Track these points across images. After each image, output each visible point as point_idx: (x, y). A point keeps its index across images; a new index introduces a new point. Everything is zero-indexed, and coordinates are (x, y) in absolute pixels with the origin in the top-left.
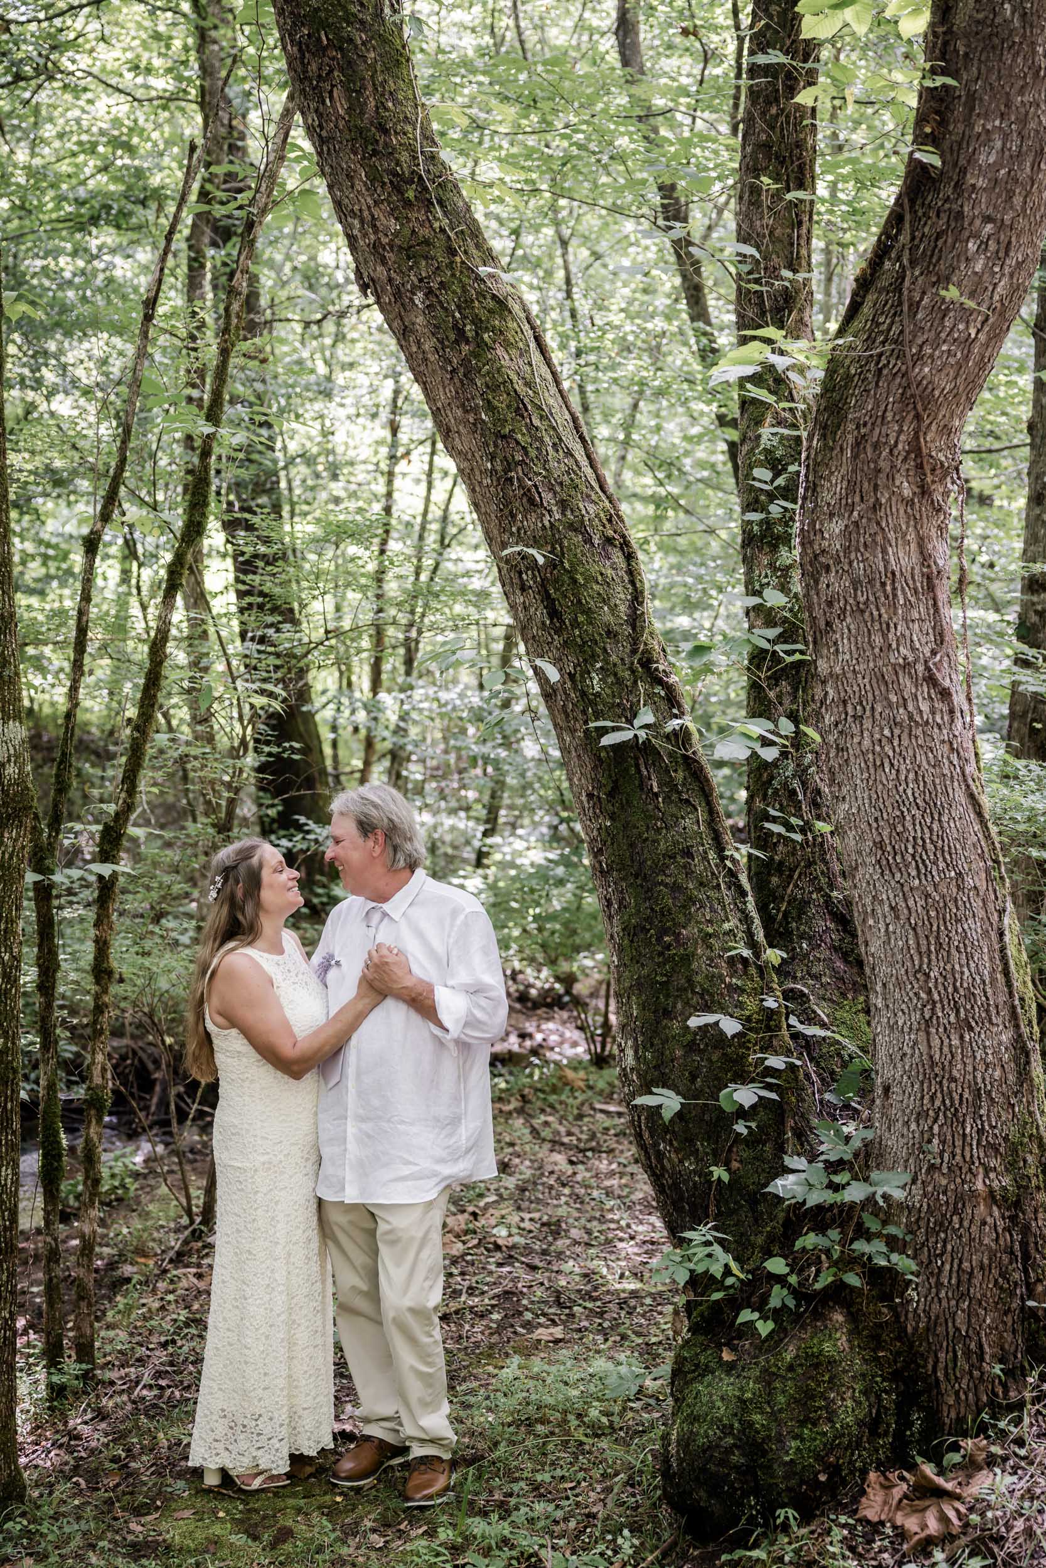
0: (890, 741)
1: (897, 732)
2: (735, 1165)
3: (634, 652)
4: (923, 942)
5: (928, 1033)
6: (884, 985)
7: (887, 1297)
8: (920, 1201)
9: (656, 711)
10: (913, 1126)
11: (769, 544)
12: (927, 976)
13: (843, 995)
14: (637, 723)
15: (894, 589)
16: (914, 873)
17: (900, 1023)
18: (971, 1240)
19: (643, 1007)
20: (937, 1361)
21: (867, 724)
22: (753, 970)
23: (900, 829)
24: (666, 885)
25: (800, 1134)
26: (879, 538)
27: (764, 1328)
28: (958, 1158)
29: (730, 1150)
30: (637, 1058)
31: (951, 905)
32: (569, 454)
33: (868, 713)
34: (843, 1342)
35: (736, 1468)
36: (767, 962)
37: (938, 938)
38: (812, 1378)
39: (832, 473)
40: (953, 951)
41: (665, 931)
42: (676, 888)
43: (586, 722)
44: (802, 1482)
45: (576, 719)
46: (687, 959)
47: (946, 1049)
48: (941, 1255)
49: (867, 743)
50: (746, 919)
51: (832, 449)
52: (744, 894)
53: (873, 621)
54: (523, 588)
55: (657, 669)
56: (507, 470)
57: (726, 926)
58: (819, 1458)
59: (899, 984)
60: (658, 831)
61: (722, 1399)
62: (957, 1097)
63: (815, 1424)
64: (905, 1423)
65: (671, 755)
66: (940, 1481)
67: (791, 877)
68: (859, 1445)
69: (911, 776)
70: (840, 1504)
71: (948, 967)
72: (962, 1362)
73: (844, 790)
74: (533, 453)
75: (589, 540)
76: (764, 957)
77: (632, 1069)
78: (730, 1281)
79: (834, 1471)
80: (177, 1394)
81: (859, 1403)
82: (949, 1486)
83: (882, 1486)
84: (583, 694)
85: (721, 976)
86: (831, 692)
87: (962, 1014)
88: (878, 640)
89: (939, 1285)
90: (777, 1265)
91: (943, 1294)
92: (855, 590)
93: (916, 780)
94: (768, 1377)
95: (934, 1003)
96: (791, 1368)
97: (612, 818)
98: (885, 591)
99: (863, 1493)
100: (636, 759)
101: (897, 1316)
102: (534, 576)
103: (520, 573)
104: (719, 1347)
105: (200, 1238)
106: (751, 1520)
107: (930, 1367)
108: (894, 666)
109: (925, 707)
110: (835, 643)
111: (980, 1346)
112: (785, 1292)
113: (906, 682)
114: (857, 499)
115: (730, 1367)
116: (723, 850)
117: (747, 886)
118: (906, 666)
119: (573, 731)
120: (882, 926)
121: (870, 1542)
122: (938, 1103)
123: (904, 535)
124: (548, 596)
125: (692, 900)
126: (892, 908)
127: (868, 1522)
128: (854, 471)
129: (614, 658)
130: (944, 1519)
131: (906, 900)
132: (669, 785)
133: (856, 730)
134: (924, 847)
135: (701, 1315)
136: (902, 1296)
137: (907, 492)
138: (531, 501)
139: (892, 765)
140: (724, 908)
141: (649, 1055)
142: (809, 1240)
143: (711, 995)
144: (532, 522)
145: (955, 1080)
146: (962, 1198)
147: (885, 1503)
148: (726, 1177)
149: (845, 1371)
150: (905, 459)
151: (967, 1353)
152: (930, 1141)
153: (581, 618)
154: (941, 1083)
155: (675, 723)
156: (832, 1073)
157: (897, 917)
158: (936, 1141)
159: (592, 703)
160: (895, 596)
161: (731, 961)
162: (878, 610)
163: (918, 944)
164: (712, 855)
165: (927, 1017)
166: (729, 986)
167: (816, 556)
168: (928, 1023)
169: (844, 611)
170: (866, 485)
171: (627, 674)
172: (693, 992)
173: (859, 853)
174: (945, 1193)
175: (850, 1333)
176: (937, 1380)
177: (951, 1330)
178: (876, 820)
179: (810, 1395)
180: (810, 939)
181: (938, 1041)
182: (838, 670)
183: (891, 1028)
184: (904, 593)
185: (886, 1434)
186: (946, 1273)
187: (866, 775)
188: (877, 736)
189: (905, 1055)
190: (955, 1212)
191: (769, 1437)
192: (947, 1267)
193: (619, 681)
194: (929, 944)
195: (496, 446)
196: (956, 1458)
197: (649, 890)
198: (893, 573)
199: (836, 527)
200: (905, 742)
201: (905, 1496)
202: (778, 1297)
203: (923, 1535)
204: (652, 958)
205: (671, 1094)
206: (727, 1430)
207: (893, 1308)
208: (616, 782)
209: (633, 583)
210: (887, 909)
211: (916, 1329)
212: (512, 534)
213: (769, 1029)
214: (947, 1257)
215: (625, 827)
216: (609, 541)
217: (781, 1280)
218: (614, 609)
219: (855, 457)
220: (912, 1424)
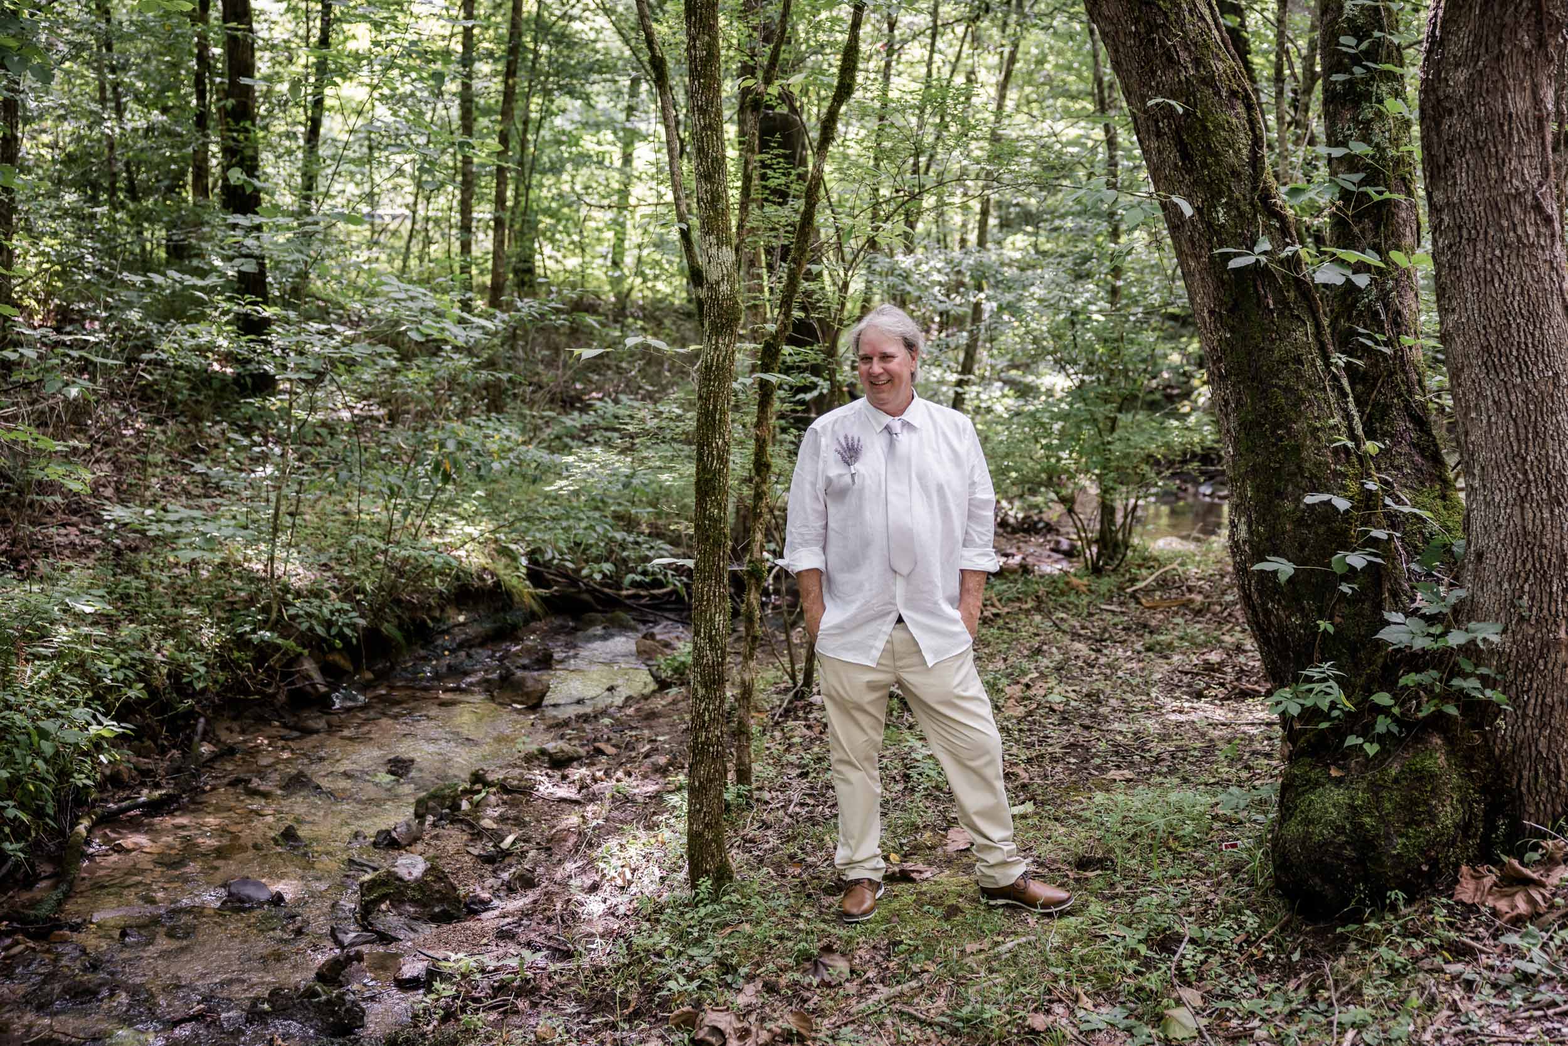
0: (1501, 260)
1: (1507, 252)
2: (1338, 620)
3: (1254, 189)
4: (1522, 431)
5: (1522, 508)
6: (1483, 468)
7: (1479, 726)
8: (1511, 648)
9: (1272, 240)
10: (1506, 586)
11: (1352, 101)
12: (1524, 460)
13: (1422, 484)
14: (1257, 250)
15: (1510, 129)
16: (1516, 372)
17: (1497, 499)
18: (1554, 679)
19: (1257, 489)
20: (1521, 777)
21: (1480, 246)
22: (1354, 459)
23: (1506, 335)
24: (1279, 387)
25: (1395, 595)
26: (1500, 85)
27: (1372, 749)
28: (1545, 612)
29: (1334, 607)
30: (1250, 531)
31: (1548, 400)
32: (1202, 18)
33: (1482, 236)
34: (1442, 760)
35: (1349, 860)
36: (1366, 452)
37: (1535, 427)
38: (1416, 789)
39: (1460, 29)
40: (1548, 439)
41: (1279, 426)
42: (1288, 389)
43: (1211, 250)
44: (1408, 871)
45: (1201, 247)
46: (1297, 449)
47: (1538, 521)
48: (1527, 692)
49: (1479, 261)
50: (1348, 417)
51: (1461, 8)
52: (1346, 395)
53: (1490, 157)
54: (1159, 135)
55: (1275, 204)
56: (1149, 32)
57: (1332, 422)
58: (1422, 852)
59: (1498, 467)
60: (1273, 341)
61: (1334, 806)
62: (1545, 561)
63: (1419, 824)
64: (1491, 827)
65: (1283, 277)
66: (1527, 872)
67: (1375, 385)
68: (1453, 844)
69: (1518, 290)
70: (1437, 890)
71: (1543, 452)
72: (1542, 780)
73: (1454, 303)
74: (1173, 17)
75: (1218, 93)
76: (1363, 447)
77: (1245, 542)
78: (1335, 713)
79: (1434, 863)
80: (827, 811)
81: (1456, 810)
82: (1535, 876)
83: (1473, 877)
84: (1210, 225)
85: (1327, 464)
86: (1446, 219)
87: (1553, 492)
88: (1493, 173)
89: (1525, 716)
90: (1383, 698)
91: (1528, 723)
92: (1476, 130)
93: (1522, 294)
94: (1375, 788)
95: (1529, 482)
96: (1396, 781)
97: (1232, 331)
98: (1502, 131)
99: (1457, 882)
100: (1254, 280)
101: (1486, 740)
102: (1169, 124)
103: (1157, 122)
104: (1327, 766)
105: (802, 698)
106: (1360, 901)
107: (1515, 783)
108: (1507, 195)
109: (1531, 231)
110: (1454, 177)
111: (1558, 767)
112: (1389, 720)
113: (1517, 211)
114: (1483, 50)
115: (1338, 782)
116: (1328, 358)
117: (1348, 389)
118: (1519, 195)
119: (1197, 257)
120: (1484, 418)
121: (1466, 919)
122: (1529, 566)
123: (1522, 82)
124: (1181, 141)
125: (1302, 400)
126: (1494, 402)
127: (1463, 904)
128: (1481, 26)
129: (1237, 195)
130: (1531, 901)
131: (1508, 395)
132: (1282, 302)
133: (1469, 250)
134: (1527, 351)
135: (1308, 741)
136: (1491, 725)
137: (1526, 45)
138: (1170, 59)
139: (1501, 280)
140: (1329, 407)
141: (1261, 529)
142: (1410, 679)
143: (1318, 479)
144: (1166, 77)
145: (1545, 547)
146: (1547, 645)
147: (1477, 889)
148: (1331, 629)
149: (1445, 784)
150: (1527, 17)
151: (1547, 772)
152: (1520, 598)
153: (1210, 160)
154: (1532, 550)
155: (1288, 251)
156: (1416, 547)
157: (1499, 410)
158: (1526, 598)
159: (1218, 233)
160: (1511, 135)
161: (1336, 451)
162: (1495, 146)
163: (1517, 433)
164: (1319, 362)
165: (1523, 493)
166: (1335, 473)
167: (1439, 101)
168: (1523, 499)
169: (1463, 148)
170: (1492, 38)
171: (1248, 208)
172: (1303, 477)
173: (1467, 356)
174: (1532, 641)
175: (1448, 753)
176: (1520, 792)
177: (1534, 753)
178: (1485, 327)
179: (1415, 803)
180: (1392, 436)
181: (1531, 515)
182: (1455, 199)
183: (1488, 504)
184: (1519, 133)
185: (1475, 836)
186: (1531, 706)
187: (1476, 289)
188: (1489, 256)
189: (1500, 526)
190: (1541, 656)
191: (1378, 835)
192: (1533, 701)
193: (1241, 214)
194: (1527, 432)
195: (1140, 11)
196: (1536, 856)
197: (1265, 391)
198: (1510, 115)
199: (1462, 75)
200: (1514, 262)
201: (1495, 884)
202: (1382, 725)
203: (1514, 913)
204: (1266, 448)
205: (1284, 561)
206: (1339, 830)
207: (1484, 735)
208: (1235, 300)
209: (1253, 130)
210: (1490, 403)
211: (1503, 752)
212: (1151, 88)
213: (1368, 507)
214: (1532, 693)
215: (1244, 338)
216: (1233, 94)
217: (1385, 711)
218: (1237, 152)
219: (1483, 14)
220: (1498, 828)
